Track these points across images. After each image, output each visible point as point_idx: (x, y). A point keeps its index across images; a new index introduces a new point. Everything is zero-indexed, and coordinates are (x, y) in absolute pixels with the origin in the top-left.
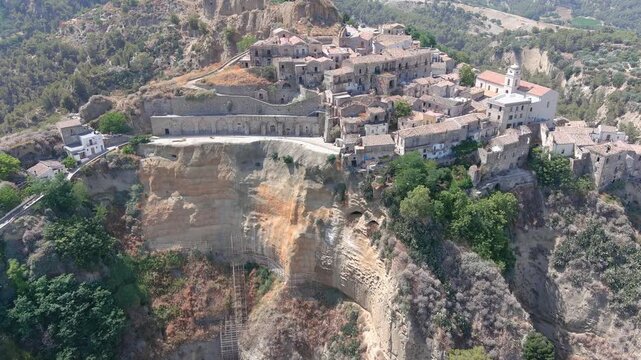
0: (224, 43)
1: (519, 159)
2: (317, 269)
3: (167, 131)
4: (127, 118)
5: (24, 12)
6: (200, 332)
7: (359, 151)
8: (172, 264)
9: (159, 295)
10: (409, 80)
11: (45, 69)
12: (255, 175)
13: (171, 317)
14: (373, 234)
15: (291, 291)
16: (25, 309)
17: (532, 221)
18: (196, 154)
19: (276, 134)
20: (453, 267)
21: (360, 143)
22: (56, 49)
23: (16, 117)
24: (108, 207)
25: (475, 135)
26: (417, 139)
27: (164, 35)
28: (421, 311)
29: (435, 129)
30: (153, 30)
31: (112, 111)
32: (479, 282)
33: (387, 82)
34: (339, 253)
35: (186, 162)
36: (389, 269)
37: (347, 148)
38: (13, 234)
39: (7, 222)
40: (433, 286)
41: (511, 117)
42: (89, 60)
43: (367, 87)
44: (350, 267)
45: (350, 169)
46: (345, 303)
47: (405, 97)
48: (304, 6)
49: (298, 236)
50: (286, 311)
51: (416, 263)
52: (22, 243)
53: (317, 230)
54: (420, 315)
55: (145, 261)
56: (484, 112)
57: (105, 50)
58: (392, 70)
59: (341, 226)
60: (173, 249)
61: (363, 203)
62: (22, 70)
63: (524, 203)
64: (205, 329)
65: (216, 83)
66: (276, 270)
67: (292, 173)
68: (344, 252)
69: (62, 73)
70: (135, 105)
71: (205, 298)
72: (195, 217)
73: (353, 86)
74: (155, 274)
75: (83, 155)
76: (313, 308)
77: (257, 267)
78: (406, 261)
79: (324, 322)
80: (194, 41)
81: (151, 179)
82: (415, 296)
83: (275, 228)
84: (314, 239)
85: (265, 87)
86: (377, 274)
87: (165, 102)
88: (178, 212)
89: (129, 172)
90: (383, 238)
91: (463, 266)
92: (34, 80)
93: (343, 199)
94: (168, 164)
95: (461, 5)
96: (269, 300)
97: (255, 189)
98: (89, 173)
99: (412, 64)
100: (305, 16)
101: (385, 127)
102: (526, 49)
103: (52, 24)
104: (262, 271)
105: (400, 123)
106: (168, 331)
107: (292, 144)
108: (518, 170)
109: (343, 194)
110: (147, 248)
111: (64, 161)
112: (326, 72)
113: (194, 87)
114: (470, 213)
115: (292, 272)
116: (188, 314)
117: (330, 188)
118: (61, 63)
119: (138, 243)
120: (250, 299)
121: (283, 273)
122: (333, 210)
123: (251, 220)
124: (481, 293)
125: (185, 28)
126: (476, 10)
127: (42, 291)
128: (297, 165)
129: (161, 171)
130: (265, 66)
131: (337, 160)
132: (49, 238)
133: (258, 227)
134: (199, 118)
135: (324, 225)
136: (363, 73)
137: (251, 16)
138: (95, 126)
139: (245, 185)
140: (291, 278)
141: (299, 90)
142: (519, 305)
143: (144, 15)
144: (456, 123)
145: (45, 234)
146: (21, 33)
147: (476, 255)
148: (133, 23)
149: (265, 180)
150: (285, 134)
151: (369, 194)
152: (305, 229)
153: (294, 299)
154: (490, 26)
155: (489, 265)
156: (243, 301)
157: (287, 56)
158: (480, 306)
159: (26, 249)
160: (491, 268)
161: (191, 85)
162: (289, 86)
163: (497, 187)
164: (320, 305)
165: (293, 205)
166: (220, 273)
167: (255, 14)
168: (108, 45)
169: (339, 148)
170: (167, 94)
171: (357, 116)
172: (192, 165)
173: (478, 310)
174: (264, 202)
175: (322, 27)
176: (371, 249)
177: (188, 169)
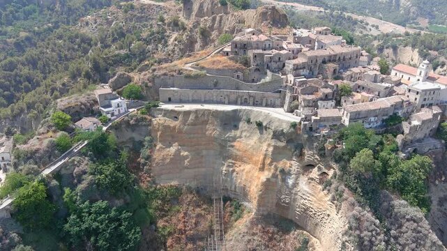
0: (198, 37)
1: (431, 130)
2: (278, 205)
3: (170, 99)
4: (142, 89)
5: (52, 10)
6: (190, 246)
7: (315, 121)
8: (171, 195)
9: (162, 217)
10: (346, 69)
11: (69, 50)
12: (233, 133)
13: (170, 234)
14: (324, 182)
15: (257, 219)
16: (76, 224)
17: (441, 178)
18: (192, 117)
19: (248, 105)
20: (388, 210)
21: (316, 114)
22: (77, 37)
23: (51, 83)
24: (129, 152)
25: (400, 112)
26: (358, 113)
27: (155, 29)
28: (366, 243)
29: (371, 106)
30: (145, 26)
31: (131, 84)
32: (408, 223)
33: (332, 70)
34: (296, 194)
35: (184, 123)
36: (339, 209)
37: (306, 118)
38: (67, 169)
39: (63, 161)
40: (375, 224)
41: (425, 100)
42: (99, 45)
43: (316, 73)
44: (304, 205)
45: (307, 134)
46: (298, 231)
47: (345, 81)
48: (267, 12)
49: (265, 180)
50: (254, 234)
51: (362, 206)
52: (73, 176)
53: (279, 177)
54: (365, 246)
55: (153, 192)
56: (404, 94)
57: (111, 39)
58: (334, 61)
59: (298, 175)
60: (172, 184)
61: (316, 159)
62: (53, 50)
63: (435, 163)
64: (194, 243)
65: (206, 66)
66: (246, 204)
67: (261, 133)
68: (299, 194)
69: (80, 53)
70: (148, 80)
71: (194, 221)
72: (188, 162)
73: (306, 72)
74: (160, 202)
75: (113, 115)
76: (273, 233)
77: (231, 200)
78: (353, 205)
79: (281, 244)
80: (175, 35)
81: (159, 133)
82: (361, 232)
83: (247, 173)
84: (276, 182)
85: (242, 71)
86: (328, 212)
87: (170, 79)
88: (177, 158)
89: (144, 128)
90: (333, 186)
91: (396, 210)
92: (61, 57)
93: (301, 155)
94: (173, 123)
95: (349, 14)
96: (242, 225)
97: (232, 144)
98: (117, 127)
99: (347, 57)
100: (267, 20)
101: (333, 103)
102: (401, 47)
103: (71, 19)
104: (235, 203)
105: (343, 100)
106: (168, 244)
107: (261, 112)
108: (431, 139)
109: (301, 151)
110: (154, 183)
111: (100, 118)
112: (287, 61)
113: (190, 69)
114: (402, 171)
115: (259, 205)
116: (182, 232)
117: (291, 146)
118: (79, 46)
119: (149, 179)
120: (226, 223)
121: (252, 206)
122: (293, 162)
123: (229, 166)
124: (410, 232)
125: (169, 25)
126: (360, 18)
127: (87, 212)
128: (266, 128)
129: (166, 128)
130: (241, 55)
131: (298, 126)
132: (91, 174)
133: (233, 171)
134: (193, 91)
135: (285, 173)
136: (313, 63)
137: (218, 18)
138: (120, 94)
139: (225, 141)
140: (258, 210)
141: (266, 73)
142: (441, 243)
143: (139, 15)
144: (386, 103)
145: (89, 170)
146: (50, 25)
147: (406, 203)
148: (131, 20)
149: (240, 137)
150: (255, 104)
151: (322, 152)
152: (271, 175)
153: (260, 226)
154: (370, 30)
155: (416, 211)
156: (221, 224)
157: (258, 48)
158: (410, 242)
159: (76, 181)
160: (418, 213)
161: (188, 67)
162: (259, 70)
163: (415, 151)
164: (278, 231)
165: (262, 157)
166: (204, 203)
167: (221, 17)
168: (113, 35)
169: (300, 118)
170: (171, 73)
171: (312, 94)
172: (188, 125)
173: (408, 244)
174: (238, 153)
175: (279, 28)
176: (322, 193)
177: (186, 127)
